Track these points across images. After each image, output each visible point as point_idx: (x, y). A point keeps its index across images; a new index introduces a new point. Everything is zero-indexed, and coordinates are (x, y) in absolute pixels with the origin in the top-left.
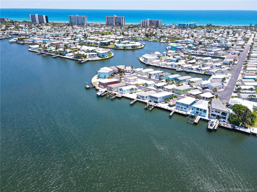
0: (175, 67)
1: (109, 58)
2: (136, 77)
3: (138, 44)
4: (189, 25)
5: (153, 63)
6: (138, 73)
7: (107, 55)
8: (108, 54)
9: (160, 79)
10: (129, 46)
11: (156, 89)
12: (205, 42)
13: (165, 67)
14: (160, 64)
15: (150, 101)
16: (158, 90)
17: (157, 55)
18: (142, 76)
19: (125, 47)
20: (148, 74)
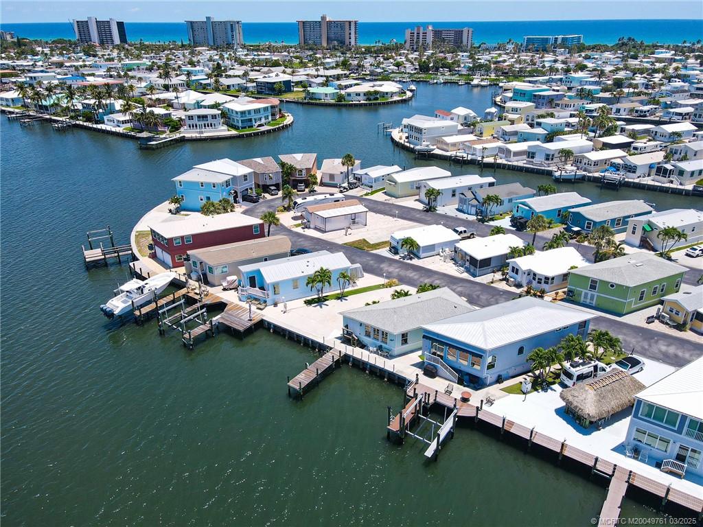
0: (547, 159)
1: (269, 131)
2: (360, 208)
3: (389, 87)
4: (559, 41)
5: (445, 147)
6: (374, 185)
7: (263, 121)
8: (267, 118)
9: (483, 217)
10: (358, 94)
11: (466, 276)
12: (635, 80)
13: (499, 161)
14: (475, 149)
15: (431, 372)
16: (478, 280)
17: (462, 121)
18: (393, 201)
19: (340, 98)
20: (423, 191)
